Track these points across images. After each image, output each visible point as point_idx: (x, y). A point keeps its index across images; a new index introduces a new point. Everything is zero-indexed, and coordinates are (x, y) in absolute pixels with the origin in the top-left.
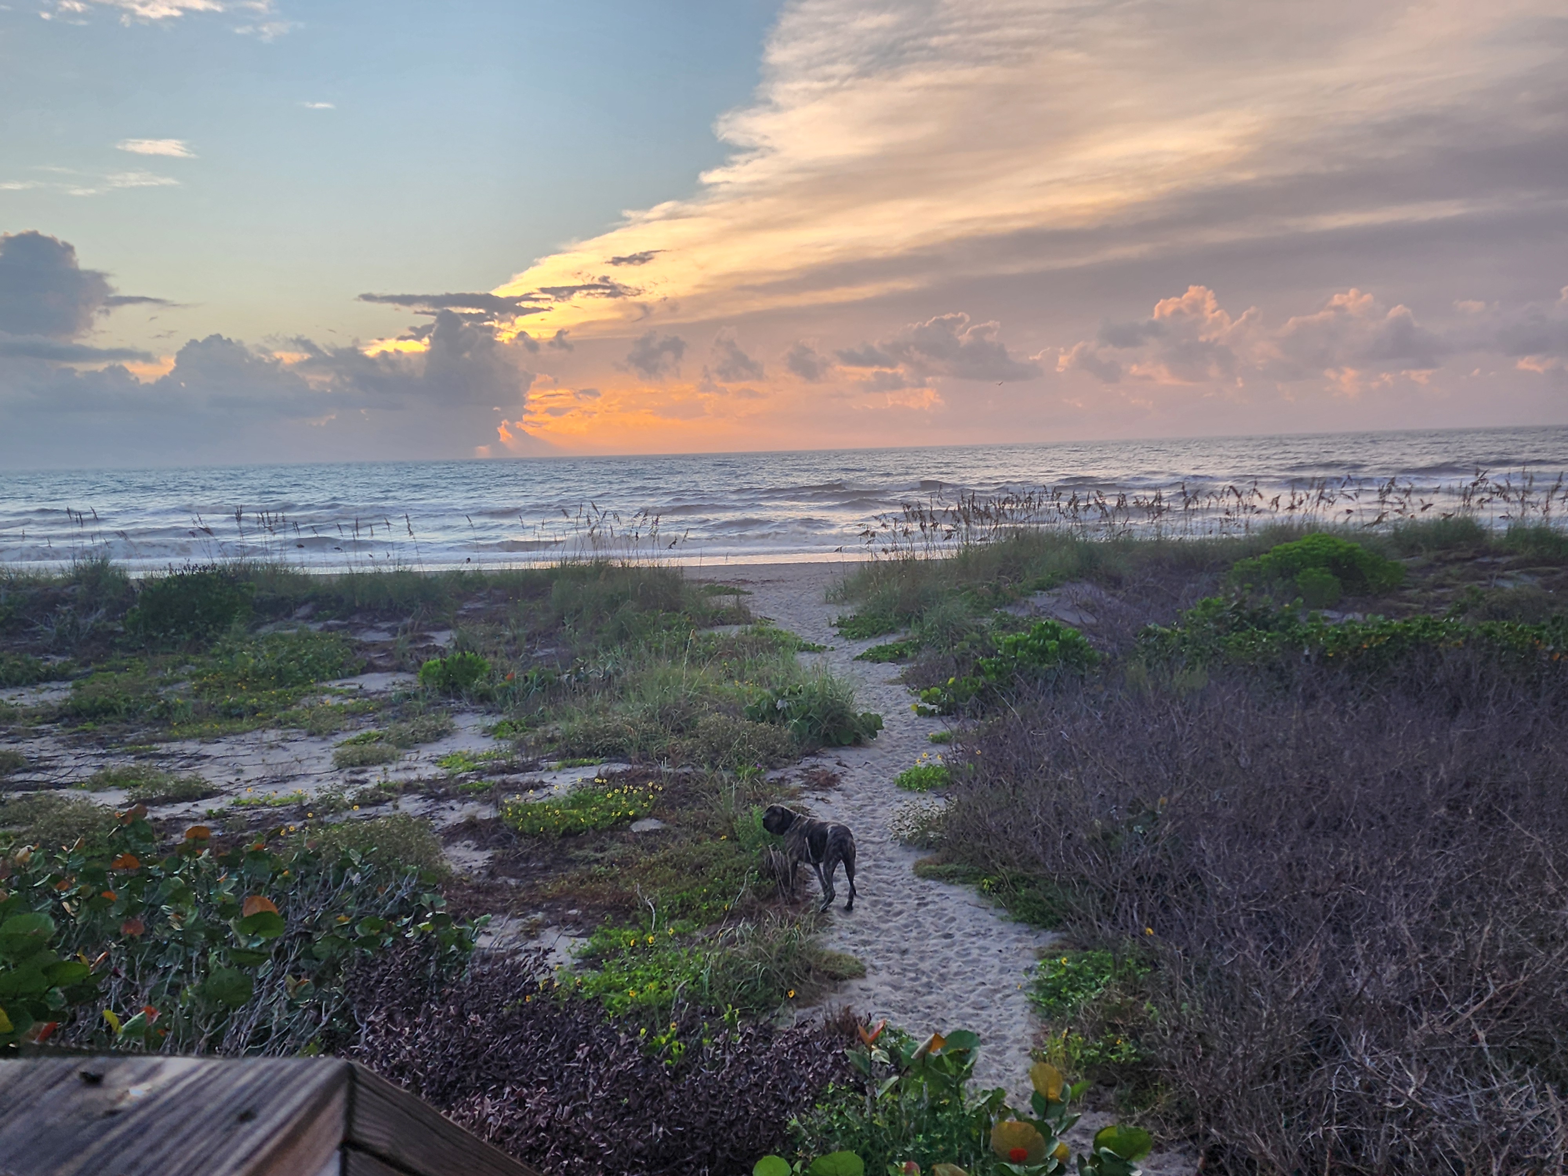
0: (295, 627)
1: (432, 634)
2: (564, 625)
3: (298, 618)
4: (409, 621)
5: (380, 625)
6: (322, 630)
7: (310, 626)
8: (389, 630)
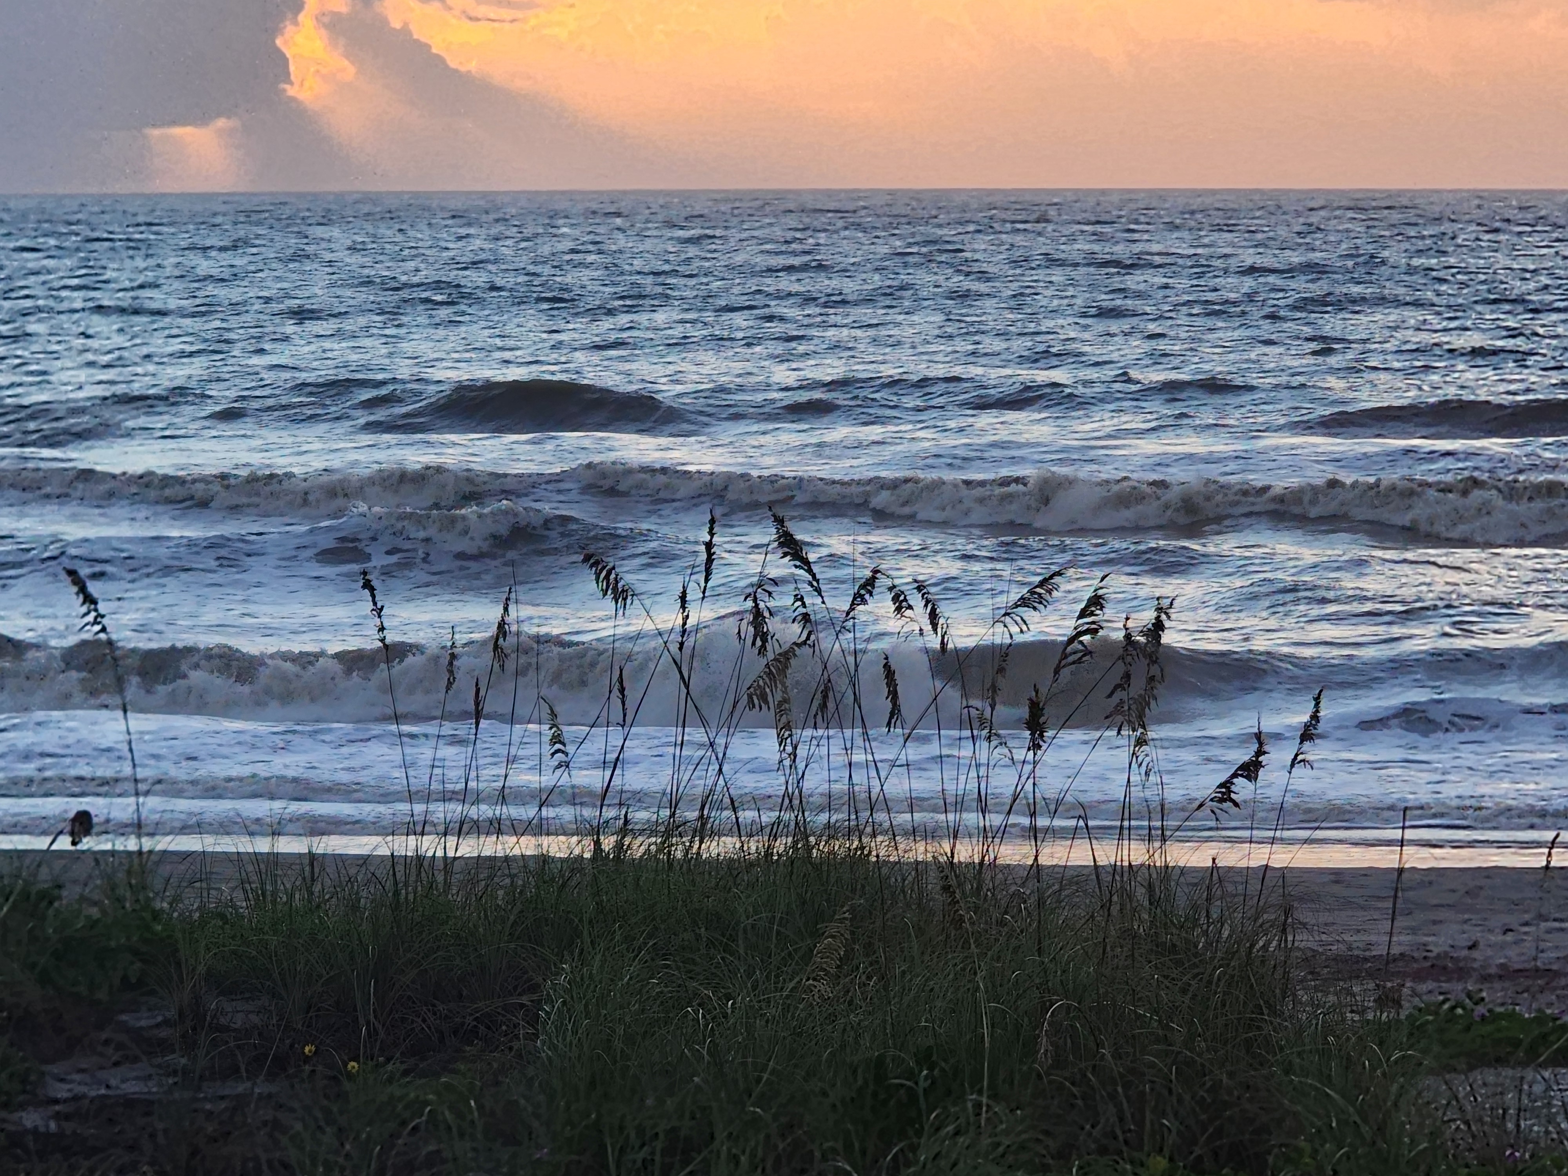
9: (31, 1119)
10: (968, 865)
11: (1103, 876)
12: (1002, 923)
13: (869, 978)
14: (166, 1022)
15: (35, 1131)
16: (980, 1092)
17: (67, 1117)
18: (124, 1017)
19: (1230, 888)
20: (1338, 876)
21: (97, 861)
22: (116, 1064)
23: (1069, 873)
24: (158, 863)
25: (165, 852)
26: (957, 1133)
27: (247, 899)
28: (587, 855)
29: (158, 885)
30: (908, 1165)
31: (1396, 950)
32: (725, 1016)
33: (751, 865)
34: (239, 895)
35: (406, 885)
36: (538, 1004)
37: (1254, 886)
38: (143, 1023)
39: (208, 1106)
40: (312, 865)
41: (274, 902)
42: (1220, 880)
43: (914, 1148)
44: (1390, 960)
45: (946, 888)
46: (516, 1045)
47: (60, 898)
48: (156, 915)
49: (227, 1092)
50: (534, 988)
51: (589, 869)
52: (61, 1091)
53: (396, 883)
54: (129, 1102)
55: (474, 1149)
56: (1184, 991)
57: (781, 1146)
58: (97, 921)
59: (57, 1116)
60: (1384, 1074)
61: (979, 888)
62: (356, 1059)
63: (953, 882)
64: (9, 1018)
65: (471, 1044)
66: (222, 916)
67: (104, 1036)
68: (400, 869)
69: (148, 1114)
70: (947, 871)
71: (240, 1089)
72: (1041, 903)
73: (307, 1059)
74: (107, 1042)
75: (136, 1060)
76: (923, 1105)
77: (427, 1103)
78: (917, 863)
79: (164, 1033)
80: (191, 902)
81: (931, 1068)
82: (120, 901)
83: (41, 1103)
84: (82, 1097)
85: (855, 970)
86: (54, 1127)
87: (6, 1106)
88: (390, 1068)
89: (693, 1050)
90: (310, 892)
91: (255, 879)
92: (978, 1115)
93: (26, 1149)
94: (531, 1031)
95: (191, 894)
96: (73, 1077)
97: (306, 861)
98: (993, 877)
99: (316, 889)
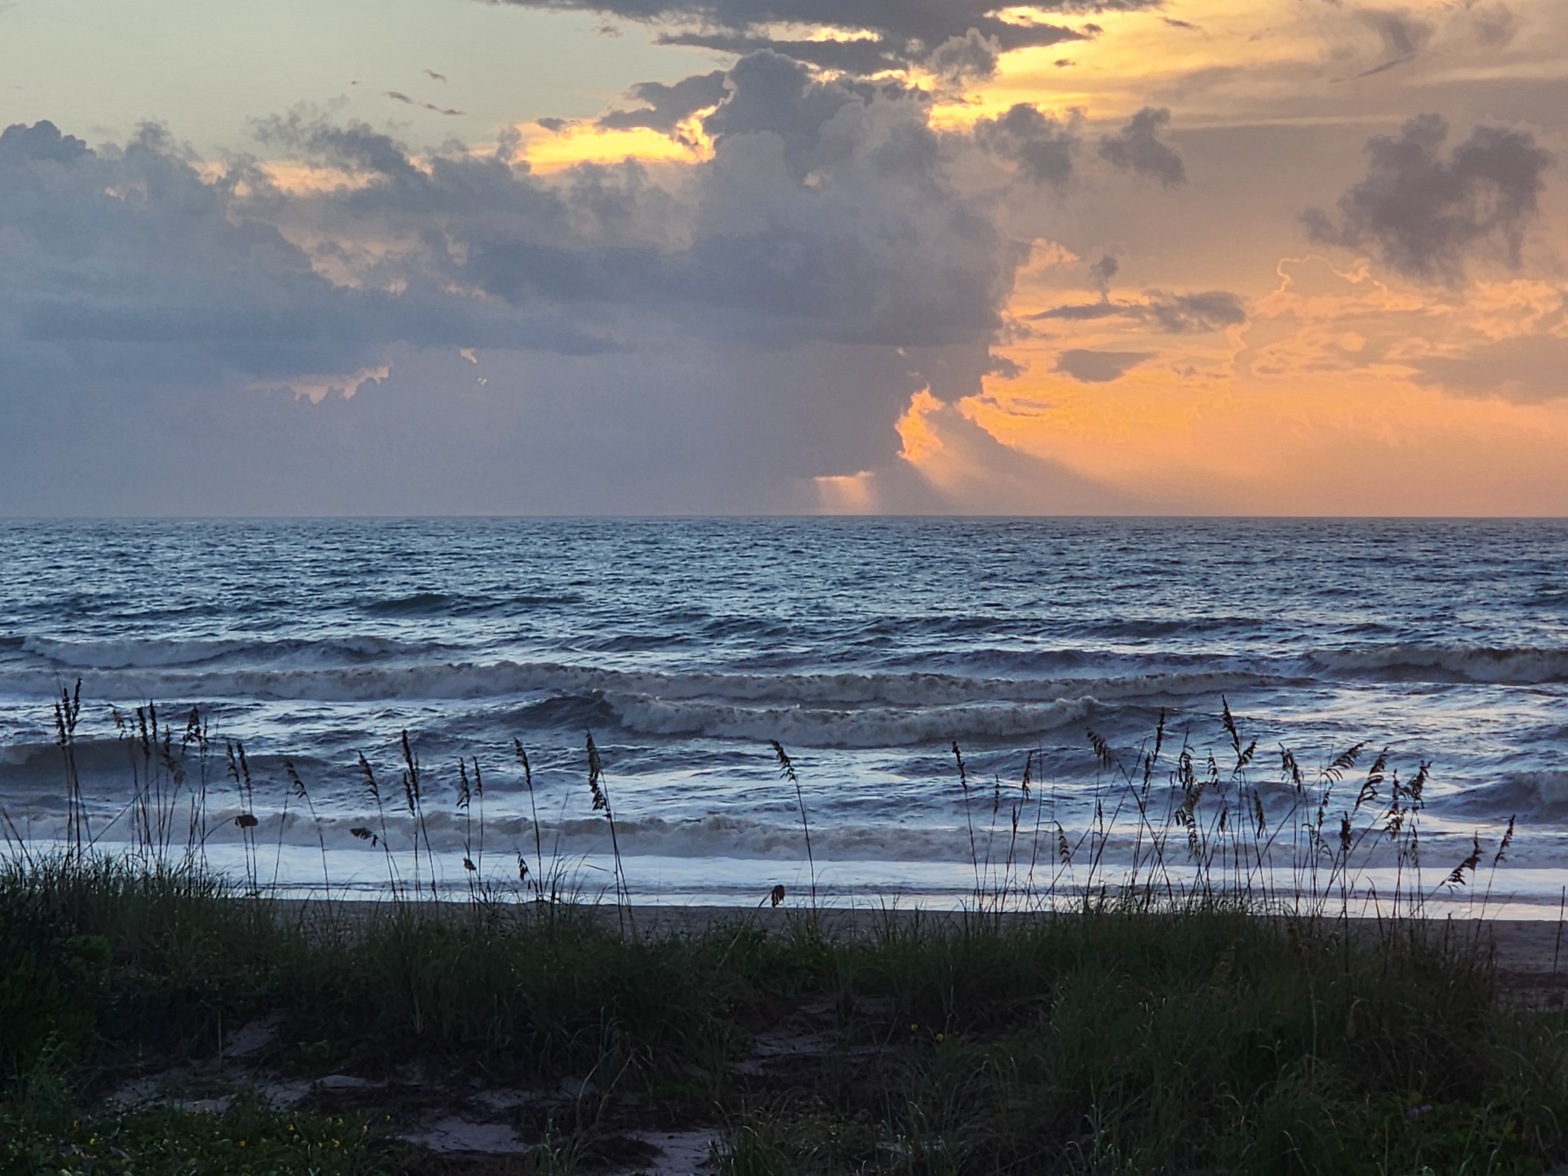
0: (223, 1092)
1: (656, 1139)
2: (1087, 1128)
3: (233, 1062)
4: (581, 1089)
5: (486, 1097)
6: (303, 1104)
7: (270, 1091)
8: (512, 1116)
9: (748, 1067)
10: (1305, 918)
11: (1384, 925)
12: (1324, 953)
13: (1246, 985)
14: (828, 1010)
15: (750, 1076)
16: (1311, 1053)
17: (769, 1066)
18: (803, 1008)
19: (1459, 932)
20: (1519, 925)
21: (788, 914)
22: (800, 1035)
23: (1364, 923)
24: (826, 915)
25: (829, 909)
26: (1298, 1077)
27: (878, 938)
28: (1081, 912)
29: (825, 929)
30: (1268, 1096)
31: (1558, 970)
32: (1160, 1007)
33: (1177, 918)
34: (873, 935)
35: (973, 928)
36: (1051, 1000)
37: (1473, 930)
38: (814, 1011)
39: (854, 1061)
40: (917, 917)
41: (894, 939)
42: (1453, 928)
43: (1272, 1086)
44: (1554, 975)
45: (1291, 931)
46: (1037, 1024)
47: (765, 937)
48: (823, 947)
49: (865, 1052)
50: (1048, 991)
51: (1081, 920)
52: (767, 1051)
53: (967, 929)
54: (806, 1059)
55: (1013, 1086)
56: (1431, 993)
57: (1194, 1084)
58: (788, 950)
59: (763, 1066)
60: (1551, 1046)
61: (1311, 933)
62: (942, 1032)
63: (1296, 927)
64: (735, 1008)
65: (1010, 1023)
66: (863, 948)
67: (792, 1018)
68: (969, 920)
69: (817, 1065)
70: (1292, 921)
71: (872, 1050)
72: (1347, 942)
73: (913, 1032)
74: (793, 1023)
75: (811, 1032)
76: (1277, 1062)
77: (984, 1058)
78: (1275, 916)
79: (826, 1017)
80: (844, 939)
81: (1282, 1040)
82: (801, 938)
83: (754, 1058)
84: (778, 1055)
85: (1237, 980)
86: (761, 1072)
87: (733, 1060)
88: (963, 1038)
89: (1142, 1028)
90: (916, 933)
91: (883, 925)
92: (1310, 1066)
93: (744, 1085)
94: (1046, 1016)
95: (844, 934)
96: (774, 1043)
97: (913, 915)
98: (1319, 925)
99: (920, 932)
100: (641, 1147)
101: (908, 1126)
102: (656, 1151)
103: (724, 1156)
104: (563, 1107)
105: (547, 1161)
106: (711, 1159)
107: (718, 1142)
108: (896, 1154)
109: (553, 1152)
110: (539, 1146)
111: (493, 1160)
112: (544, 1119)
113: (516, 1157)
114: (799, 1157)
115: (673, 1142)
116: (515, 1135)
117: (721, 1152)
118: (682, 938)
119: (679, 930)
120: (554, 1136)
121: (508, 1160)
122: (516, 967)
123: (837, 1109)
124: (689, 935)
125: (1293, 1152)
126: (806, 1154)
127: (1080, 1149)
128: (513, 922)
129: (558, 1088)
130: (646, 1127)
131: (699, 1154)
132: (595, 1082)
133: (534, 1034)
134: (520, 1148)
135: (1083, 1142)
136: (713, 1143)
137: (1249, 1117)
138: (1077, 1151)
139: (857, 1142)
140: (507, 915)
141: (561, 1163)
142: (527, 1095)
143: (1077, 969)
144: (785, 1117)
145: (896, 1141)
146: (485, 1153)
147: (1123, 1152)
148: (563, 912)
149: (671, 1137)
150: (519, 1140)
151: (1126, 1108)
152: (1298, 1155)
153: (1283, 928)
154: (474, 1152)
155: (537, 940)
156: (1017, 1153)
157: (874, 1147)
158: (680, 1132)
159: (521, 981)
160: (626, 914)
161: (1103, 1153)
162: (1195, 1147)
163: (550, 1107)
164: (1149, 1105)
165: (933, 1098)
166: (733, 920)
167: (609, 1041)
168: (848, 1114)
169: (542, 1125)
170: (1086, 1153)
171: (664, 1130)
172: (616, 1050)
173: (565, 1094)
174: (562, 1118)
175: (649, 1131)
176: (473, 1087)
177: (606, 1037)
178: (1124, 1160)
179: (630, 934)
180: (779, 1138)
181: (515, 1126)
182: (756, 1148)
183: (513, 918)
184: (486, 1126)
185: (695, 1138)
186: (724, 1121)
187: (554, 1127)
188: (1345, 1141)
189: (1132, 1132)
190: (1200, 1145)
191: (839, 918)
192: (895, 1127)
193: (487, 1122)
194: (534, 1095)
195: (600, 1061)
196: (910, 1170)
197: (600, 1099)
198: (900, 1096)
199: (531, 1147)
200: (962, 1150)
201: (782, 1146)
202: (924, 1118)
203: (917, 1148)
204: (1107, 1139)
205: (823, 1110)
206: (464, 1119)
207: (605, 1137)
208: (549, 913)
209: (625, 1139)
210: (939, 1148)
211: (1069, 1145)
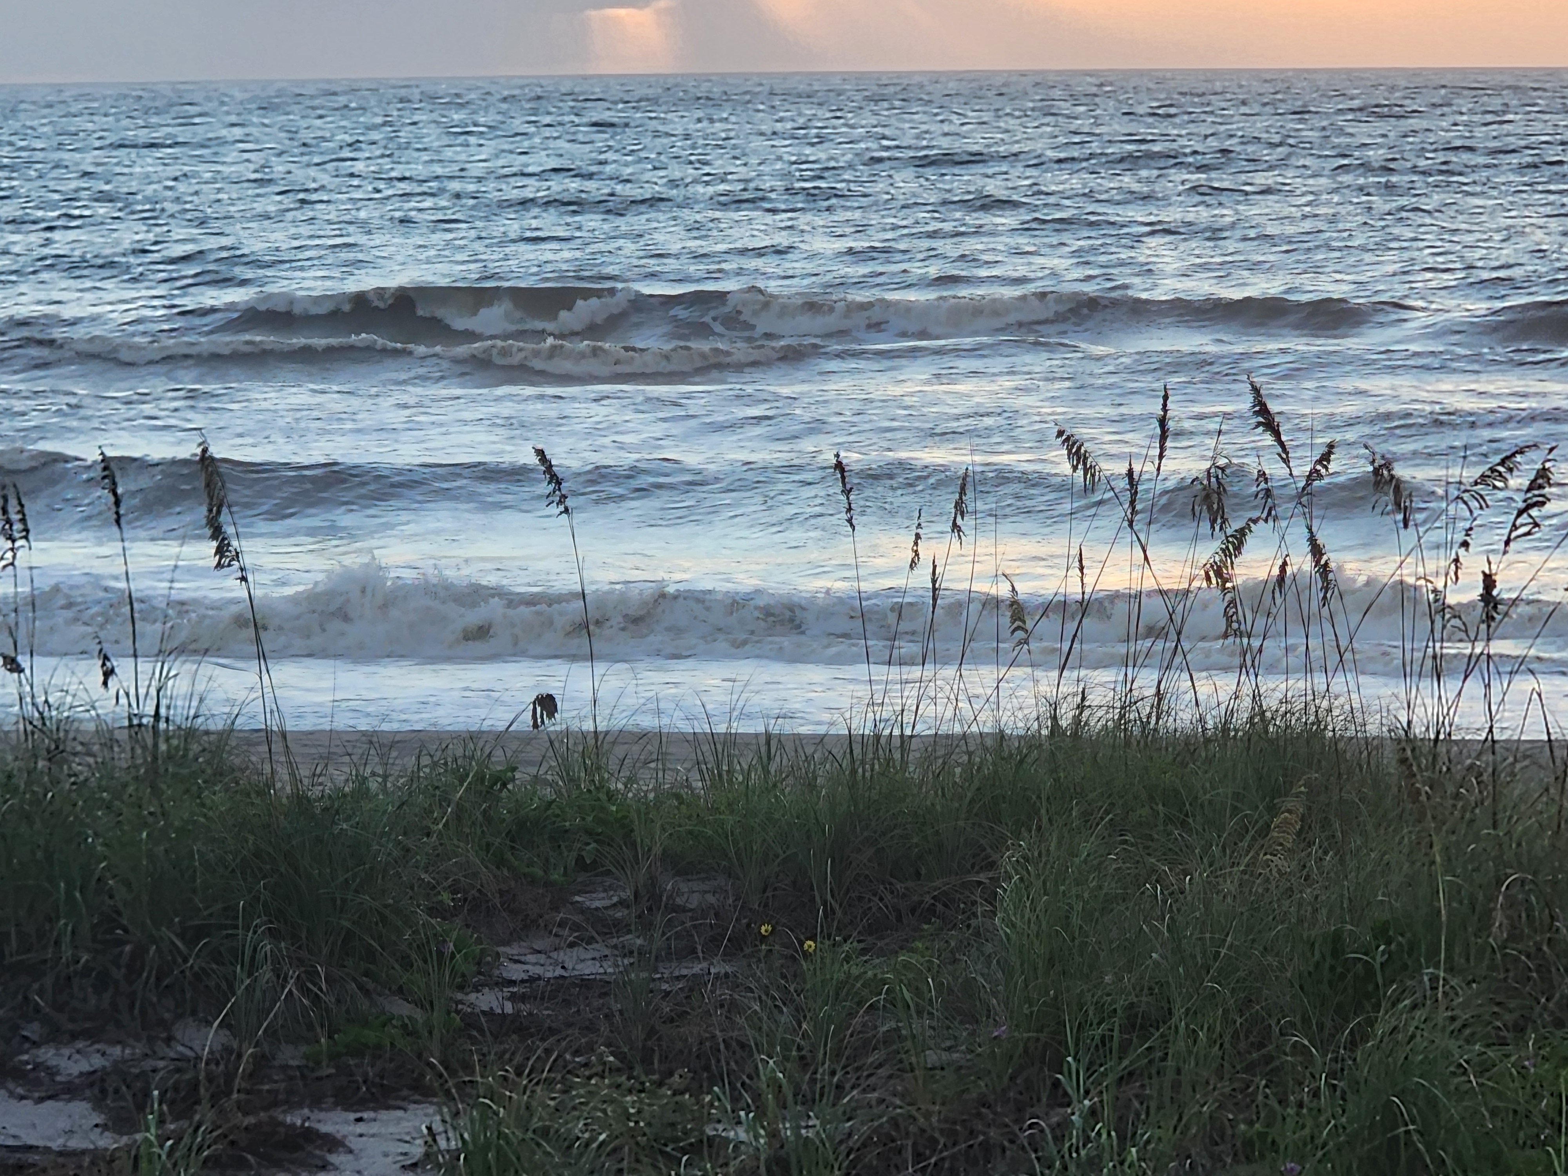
1: (334, 1123)
2: (1061, 1098)
4: (207, 1040)
8: (93, 1088)
9: (487, 1000)
10: (1423, 738)
11: (1557, 751)
12: (1457, 796)
13: (1326, 853)
14: (622, 903)
15: (489, 1014)
16: (1437, 966)
17: (523, 998)
18: (579, 898)
22: (572, 945)
23: (1525, 748)
24: (613, 743)
25: (620, 733)
26: (1414, 1007)
27: (703, 779)
28: (1044, 732)
29: (613, 766)
30: (1365, 1038)
32: (1182, 892)
33: (1208, 740)
34: (695, 776)
35: (863, 763)
36: (995, 881)
38: (597, 904)
39: (665, 986)
40: (768, 745)
41: (730, 782)
43: (1372, 1022)
45: (1403, 761)
46: (974, 922)
47: (513, 779)
48: (611, 796)
49: (684, 972)
50: (991, 865)
51: (1046, 746)
52: (515, 972)
53: (853, 761)
54: (585, 983)
55: (933, 1029)
57: (1239, 1020)
58: (551, 802)
59: (513, 997)
61: (1434, 765)
62: (813, 938)
63: (1408, 755)
64: (465, 900)
65: (929, 922)
66: (678, 796)
67: (560, 916)
68: (857, 751)
69: (604, 994)
70: (1401, 744)
71: (696, 969)
72: (1495, 779)
73: (763, 939)
74: (562, 924)
75: (591, 940)
76: (1380, 982)
77: (884, 982)
78: (1373, 737)
79: (618, 914)
80: (646, 783)
81: (1388, 943)
82: (573, 781)
83: (497, 984)
84: (539, 978)
85: (1310, 844)
86: (509, 1008)
87: (461, 988)
88: (846, 947)
89: (1152, 927)
90: (767, 772)
91: (710, 759)
92: (1434, 988)
93: (481, 1031)
94: (989, 908)
95: (644, 774)
96: (531, 958)
97: (762, 741)
98: (1448, 752)
99: (773, 768)
100: (310, 1135)
101: (757, 1097)
102: (334, 1143)
103: (448, 1151)
104: (178, 1070)
105: (150, 1161)
106: (427, 1155)
107: (438, 1127)
108: (738, 1144)
109: (162, 1146)
110: (139, 1137)
111: (61, 1160)
112: (147, 1094)
113: (96, 1155)
114: (575, 1151)
115: (360, 1128)
116: (98, 1119)
117: (442, 1144)
118: (373, 785)
119: (368, 770)
120: (161, 1122)
121: (87, 1161)
122: (96, 835)
123: (638, 1071)
124: (385, 777)
125: (1407, 1132)
126: (587, 1145)
127: (1047, 1131)
128: (91, 760)
129: (169, 1040)
130: (316, 1103)
131: (406, 1148)
132: (229, 1027)
133: (128, 948)
134: (107, 1142)
135: (1055, 1120)
136: (429, 1128)
137: (1332, 1075)
138: (1044, 1139)
139: (673, 1125)
140: (79, 748)
141: (175, 1165)
142: (116, 1051)
143: (1039, 828)
144: (549, 1083)
145: (739, 1123)
146: (47, 1149)
147: (1122, 1138)
148: (175, 742)
149: (359, 1120)
150: (105, 1127)
151: (1126, 1062)
152: (1415, 1137)
153: (1389, 755)
154: (30, 1148)
155: (131, 789)
156: (942, 1141)
157: (702, 1132)
158: (374, 1110)
159: (105, 858)
160: (278, 747)
161: (1088, 1140)
162: (1242, 1127)
163: (154, 1071)
164: (1164, 1058)
165: (799, 1048)
166: (460, 752)
167: (253, 958)
168: (655, 1077)
169: (142, 1103)
170: (1059, 1139)
171: (348, 1108)
172: (266, 974)
173: (181, 1049)
174: (176, 1089)
175: (321, 1110)
176: (26, 1038)
177: (248, 952)
178: (1122, 1150)
179: (286, 777)
180: (540, 1119)
181: (98, 1104)
182: (500, 1134)
183: (90, 754)
184: (49, 1104)
185: (399, 1120)
186: (448, 1092)
187: (160, 1104)
188: (1494, 1112)
189: (1136, 1104)
190: (1251, 1123)
191: (636, 748)
192: (735, 1099)
193: (50, 1098)
194: (128, 1051)
195: (239, 993)
196: (763, 1169)
197: (240, 1056)
198: (743, 1046)
199: (125, 1140)
200: (850, 1135)
201: (544, 1132)
202: (784, 1081)
203: (773, 1135)
204: (1093, 1113)
205: (614, 1071)
206: (11, 1094)
207: (251, 1120)
208: (150, 742)
209: (283, 1124)
210: (811, 1134)
211: (1031, 1126)
